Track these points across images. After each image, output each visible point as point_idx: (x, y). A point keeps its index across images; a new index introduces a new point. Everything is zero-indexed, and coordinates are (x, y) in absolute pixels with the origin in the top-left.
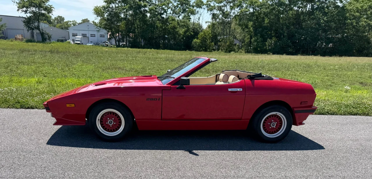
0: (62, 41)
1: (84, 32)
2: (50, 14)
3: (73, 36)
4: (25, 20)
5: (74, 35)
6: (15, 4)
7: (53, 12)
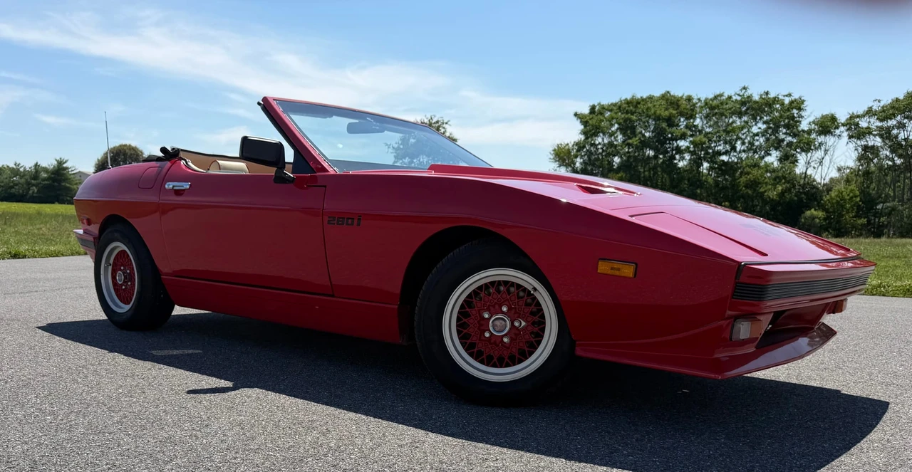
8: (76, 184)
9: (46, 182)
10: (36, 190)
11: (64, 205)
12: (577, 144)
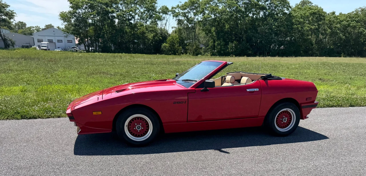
0: (27, 47)
1: (50, 38)
3: (38, 42)
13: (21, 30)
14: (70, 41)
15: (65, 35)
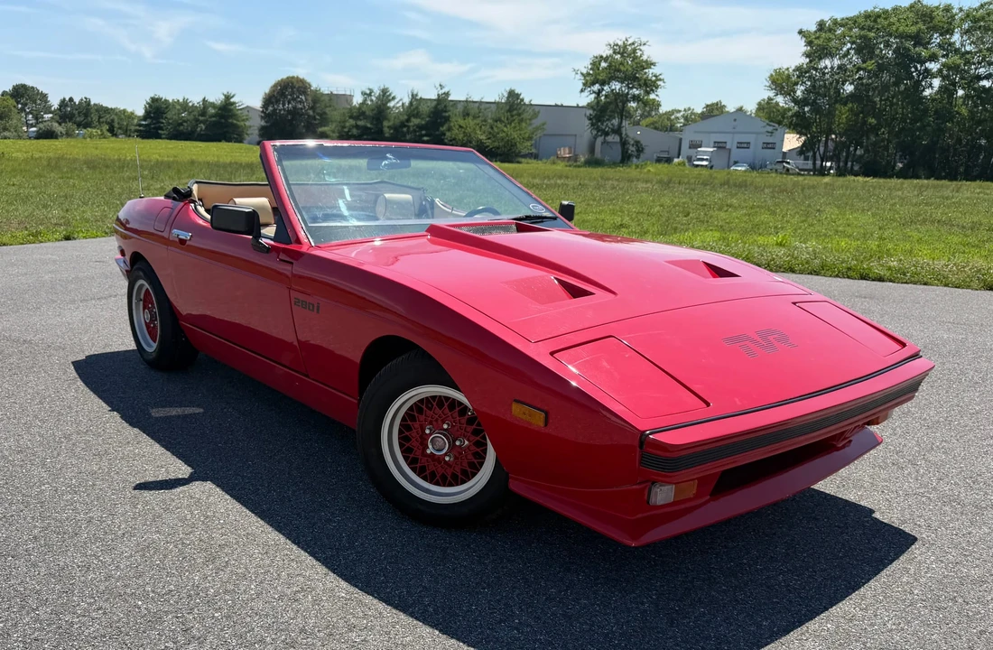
0: (665, 160)
1: (720, 138)
2: (652, 96)
3: (690, 148)
4: (591, 112)
5: (694, 146)
6: (579, 76)
7: (659, 90)
8: (243, 120)
9: (214, 119)
10: (204, 127)
11: (230, 144)
12: (798, 69)
13: (649, 120)
14: (770, 146)
15: (770, 129)
